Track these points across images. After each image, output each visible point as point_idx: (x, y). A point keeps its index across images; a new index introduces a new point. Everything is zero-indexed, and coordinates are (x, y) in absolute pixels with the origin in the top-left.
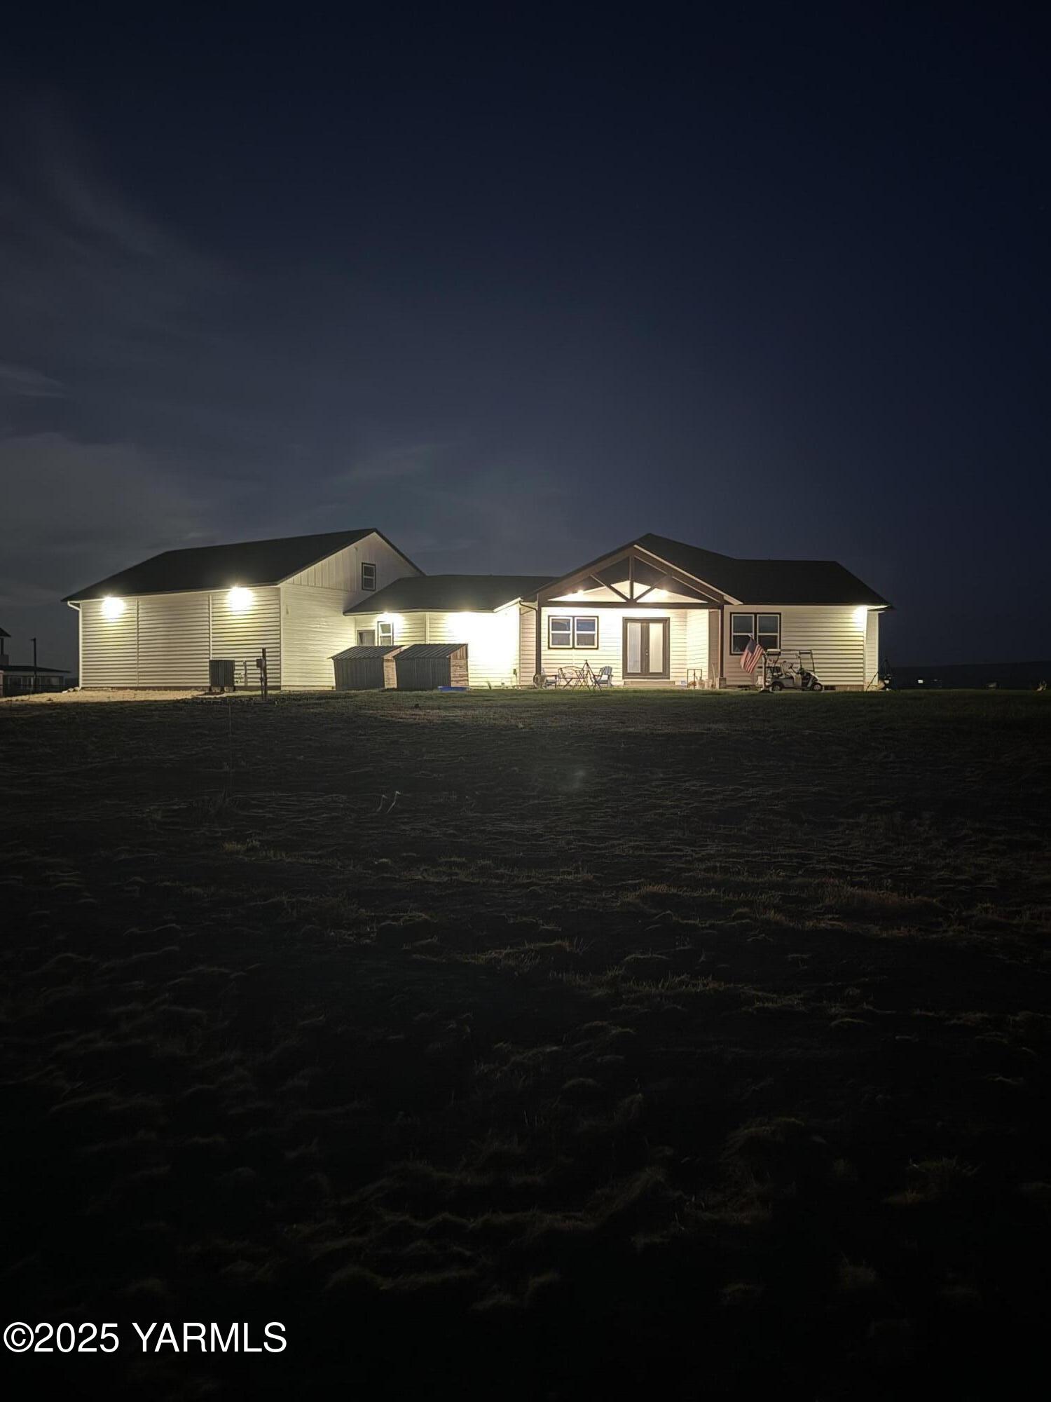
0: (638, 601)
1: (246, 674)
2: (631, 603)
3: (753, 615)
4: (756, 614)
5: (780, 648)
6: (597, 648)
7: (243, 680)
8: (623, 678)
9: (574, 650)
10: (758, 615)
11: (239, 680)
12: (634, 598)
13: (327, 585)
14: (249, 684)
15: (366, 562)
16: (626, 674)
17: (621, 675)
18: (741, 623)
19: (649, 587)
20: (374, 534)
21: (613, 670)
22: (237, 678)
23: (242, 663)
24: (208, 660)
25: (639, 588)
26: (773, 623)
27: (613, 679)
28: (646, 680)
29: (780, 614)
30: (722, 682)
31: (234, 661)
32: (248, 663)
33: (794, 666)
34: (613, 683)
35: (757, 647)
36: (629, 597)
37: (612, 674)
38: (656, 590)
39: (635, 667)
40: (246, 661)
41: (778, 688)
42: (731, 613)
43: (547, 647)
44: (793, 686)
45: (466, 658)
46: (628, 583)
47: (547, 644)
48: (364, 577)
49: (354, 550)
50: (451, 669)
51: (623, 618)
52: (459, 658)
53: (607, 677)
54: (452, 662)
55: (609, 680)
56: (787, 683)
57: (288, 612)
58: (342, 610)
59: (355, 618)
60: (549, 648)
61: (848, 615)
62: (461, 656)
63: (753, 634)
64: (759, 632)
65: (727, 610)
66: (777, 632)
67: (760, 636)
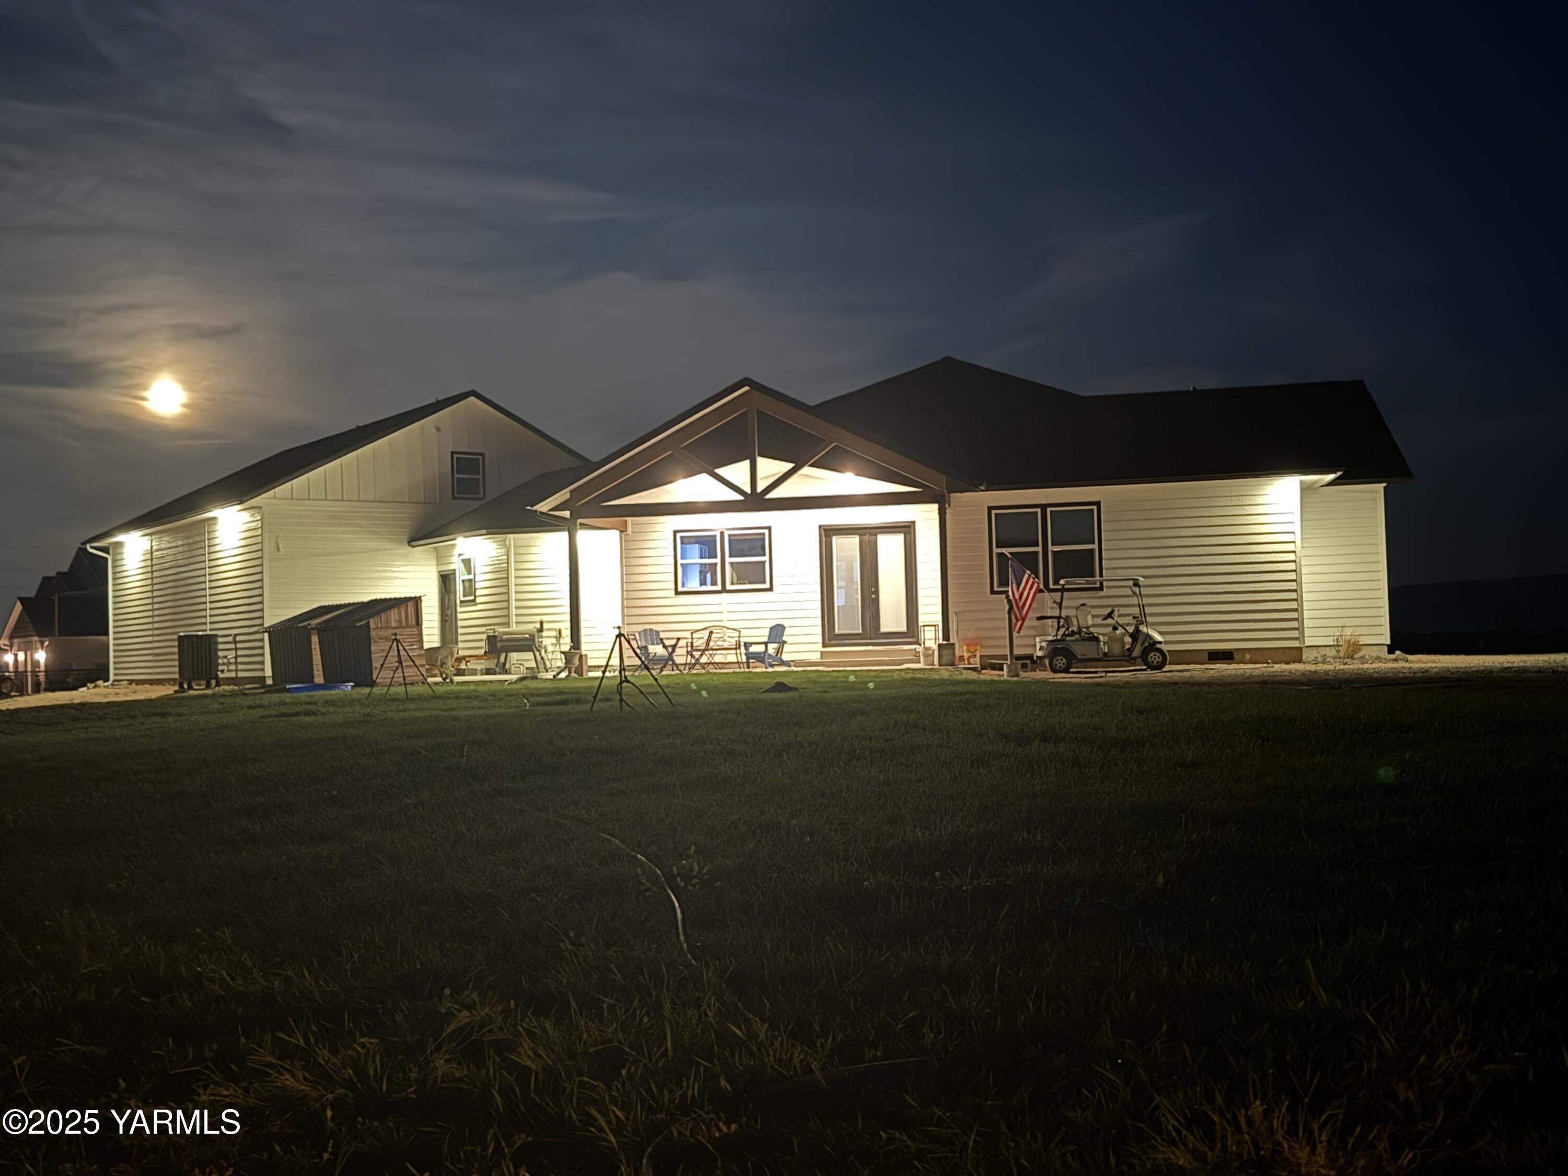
0: (773, 495)
1: (236, 657)
2: (754, 501)
3: (1039, 510)
4: (1044, 507)
5: (1101, 575)
6: (771, 589)
7: (233, 667)
8: (824, 646)
9: (724, 595)
10: (1049, 510)
11: (225, 667)
12: (759, 489)
14: (241, 674)
15: (461, 450)
16: (830, 636)
17: (819, 638)
18: (1012, 529)
19: (787, 466)
20: (472, 398)
21: (787, 632)
22: (224, 664)
23: (230, 639)
24: (175, 637)
25: (769, 468)
26: (1079, 525)
27: (786, 648)
28: (870, 648)
29: (1098, 504)
30: (944, 652)
31: (216, 636)
32: (238, 638)
34: (785, 657)
35: (1026, 576)
36: (748, 489)
37: (785, 638)
38: (806, 470)
39: (848, 623)
40: (236, 635)
41: (1061, 662)
42: (990, 509)
43: (673, 592)
44: (1101, 656)
45: (414, 623)
46: (746, 464)
47: (672, 586)
48: (456, 476)
49: (434, 430)
50: (373, 648)
51: (820, 527)
52: (393, 625)
53: (775, 645)
54: (373, 633)
55: (779, 651)
56: (1080, 650)
57: (278, 549)
58: (406, 537)
59: (435, 548)
60: (677, 593)
61: (1261, 500)
62: (400, 621)
63: (1039, 549)
64: (1053, 544)
65: (978, 503)
66: (1093, 542)
67: (1056, 552)
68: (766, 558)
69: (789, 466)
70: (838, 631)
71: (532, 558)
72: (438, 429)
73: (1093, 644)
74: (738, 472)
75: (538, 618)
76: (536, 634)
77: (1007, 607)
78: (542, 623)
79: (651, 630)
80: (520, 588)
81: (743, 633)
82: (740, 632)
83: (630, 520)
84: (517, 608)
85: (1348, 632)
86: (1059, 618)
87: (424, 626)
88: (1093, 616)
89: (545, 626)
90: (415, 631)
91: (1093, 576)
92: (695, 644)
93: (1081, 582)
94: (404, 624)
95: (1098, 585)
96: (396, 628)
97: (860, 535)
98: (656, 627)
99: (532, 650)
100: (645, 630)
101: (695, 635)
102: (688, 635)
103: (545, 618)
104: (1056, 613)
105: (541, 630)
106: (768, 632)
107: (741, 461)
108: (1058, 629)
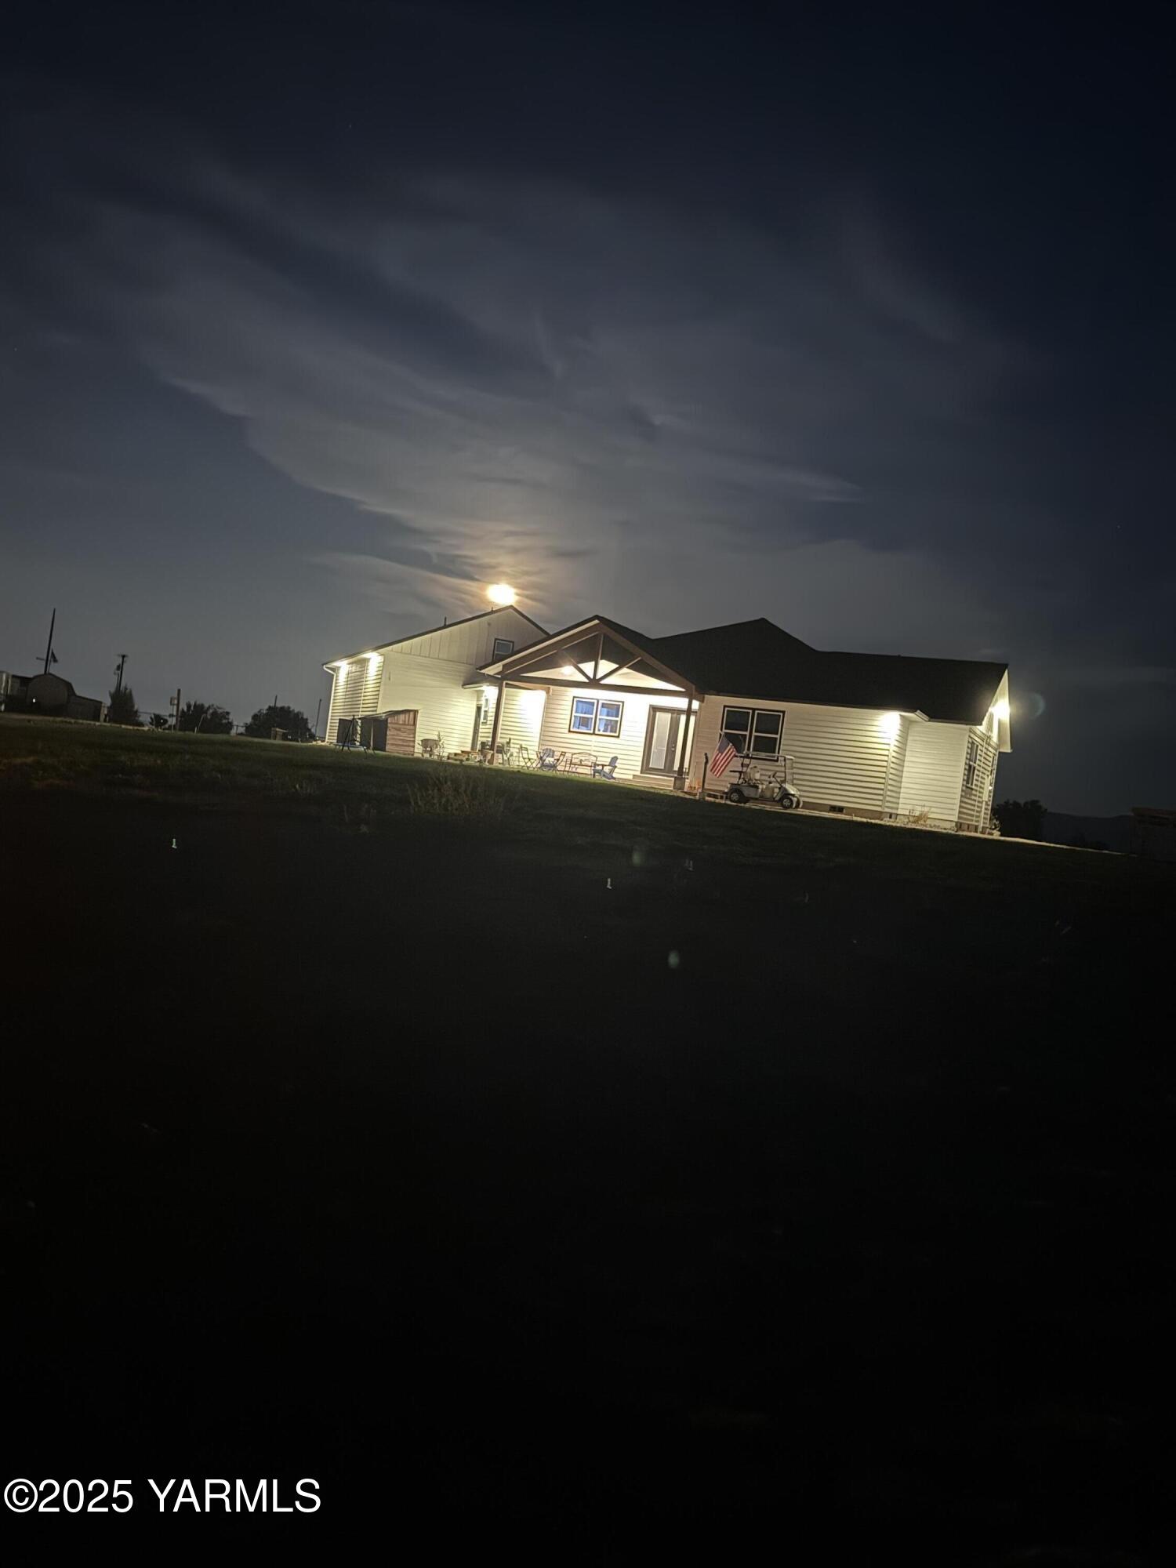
0: (602, 682)
2: (594, 683)
3: (751, 711)
4: (754, 710)
5: (779, 753)
6: (618, 737)
8: (641, 773)
9: (594, 736)
10: (756, 712)
12: (598, 677)
13: (445, 657)
15: (499, 637)
16: (646, 768)
17: (639, 768)
18: (735, 720)
19: (615, 666)
20: (511, 610)
21: (618, 761)
25: (606, 666)
26: (771, 723)
27: (616, 770)
28: (665, 778)
29: (784, 712)
33: (778, 774)
34: (614, 775)
35: (729, 747)
36: (592, 676)
37: (616, 765)
38: (625, 670)
39: (658, 762)
41: (735, 796)
42: (725, 707)
43: (567, 731)
44: (757, 797)
45: (412, 723)
46: (593, 663)
47: (567, 727)
48: (496, 652)
49: (486, 625)
50: (388, 733)
51: (650, 706)
52: (401, 722)
53: (610, 768)
54: (389, 725)
55: (612, 771)
56: (748, 792)
57: (390, 679)
58: (462, 683)
59: (477, 691)
60: (570, 731)
61: (874, 723)
62: (405, 721)
63: (747, 733)
64: (756, 732)
65: (719, 703)
66: (777, 734)
67: (756, 737)
68: (619, 719)
69: (617, 666)
70: (650, 766)
71: (514, 702)
72: (489, 624)
73: (754, 789)
74: (588, 667)
75: (509, 736)
76: (506, 745)
77: (705, 760)
78: (510, 739)
79: (550, 750)
80: (505, 719)
81: (599, 759)
82: (597, 758)
83: (552, 687)
84: (502, 729)
85: (926, 809)
86: (740, 772)
87: (417, 727)
88: (761, 775)
89: (512, 741)
90: (412, 729)
91: (774, 752)
92: (573, 761)
93: (763, 755)
94: (407, 723)
95: (776, 759)
96: (402, 724)
97: (672, 714)
98: (553, 748)
99: (501, 753)
100: (547, 749)
101: (574, 756)
102: (570, 755)
103: (512, 737)
104: (740, 770)
105: (509, 743)
106: (609, 760)
107: (591, 661)
108: (740, 778)
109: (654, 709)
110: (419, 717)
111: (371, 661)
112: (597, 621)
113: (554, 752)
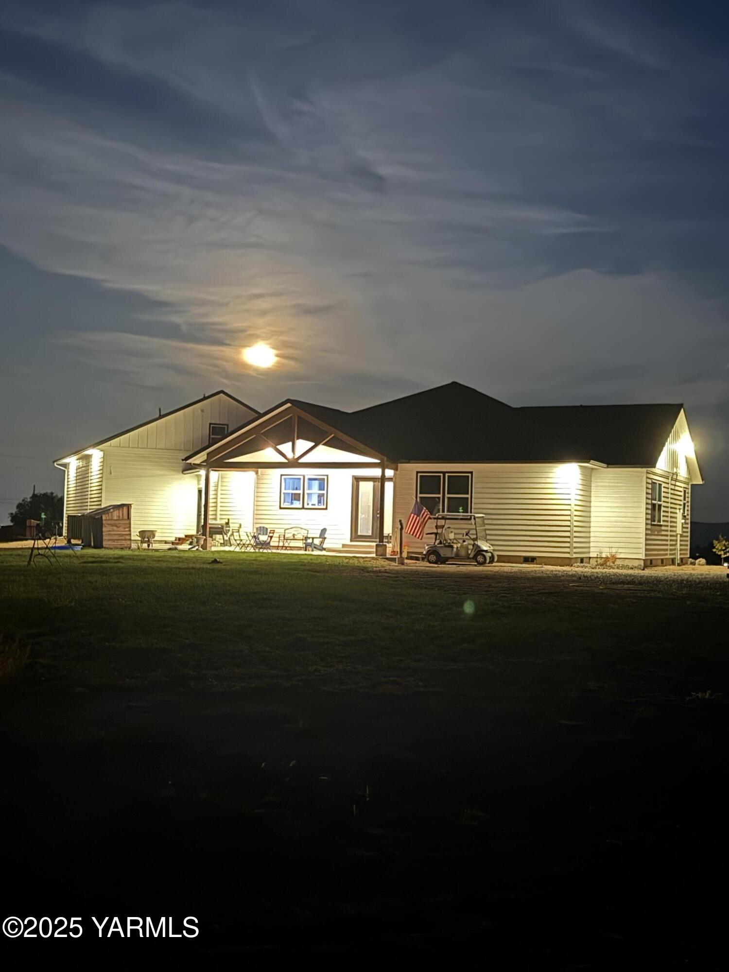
0: (301, 461)
2: (294, 463)
3: (442, 475)
4: (444, 473)
5: (471, 512)
6: (326, 509)
8: (351, 541)
9: (303, 511)
10: (447, 475)
12: (296, 457)
13: (162, 446)
15: (212, 422)
16: (355, 536)
17: (348, 537)
18: (428, 483)
20: (222, 394)
21: (328, 532)
25: (302, 445)
26: (461, 483)
27: (326, 541)
29: (471, 473)
30: (379, 549)
33: (471, 532)
34: (325, 546)
35: (424, 511)
36: (290, 457)
37: (326, 536)
38: (321, 448)
39: (366, 527)
41: (433, 558)
42: (418, 472)
43: (278, 507)
44: (453, 556)
45: (126, 518)
46: (290, 444)
47: (278, 504)
48: (212, 436)
49: (200, 411)
50: (104, 529)
51: (353, 476)
52: (115, 518)
53: (321, 539)
54: (104, 522)
55: (322, 543)
56: (445, 553)
57: (111, 473)
60: (280, 508)
61: (551, 475)
62: (119, 517)
63: (441, 496)
64: (448, 493)
65: (412, 469)
66: (468, 494)
67: (449, 498)
68: (325, 492)
69: (312, 444)
70: (359, 533)
71: (227, 484)
72: (202, 411)
73: (450, 549)
74: (286, 448)
76: (225, 526)
77: (400, 527)
78: (229, 520)
79: (264, 527)
80: (222, 500)
81: (310, 531)
82: (308, 531)
83: (258, 470)
84: (220, 511)
85: (614, 550)
86: (436, 534)
87: (132, 519)
88: (455, 534)
89: (230, 521)
90: (127, 522)
91: (467, 512)
92: (286, 536)
93: (456, 515)
94: (121, 517)
95: (469, 517)
96: (117, 520)
98: (266, 526)
99: (222, 534)
100: (260, 527)
101: (287, 531)
102: (283, 531)
104: (436, 531)
105: (227, 523)
106: (319, 532)
107: (289, 442)
108: (436, 540)
109: (357, 480)
110: (133, 511)
111: (93, 456)
112: (289, 405)
113: (267, 529)
